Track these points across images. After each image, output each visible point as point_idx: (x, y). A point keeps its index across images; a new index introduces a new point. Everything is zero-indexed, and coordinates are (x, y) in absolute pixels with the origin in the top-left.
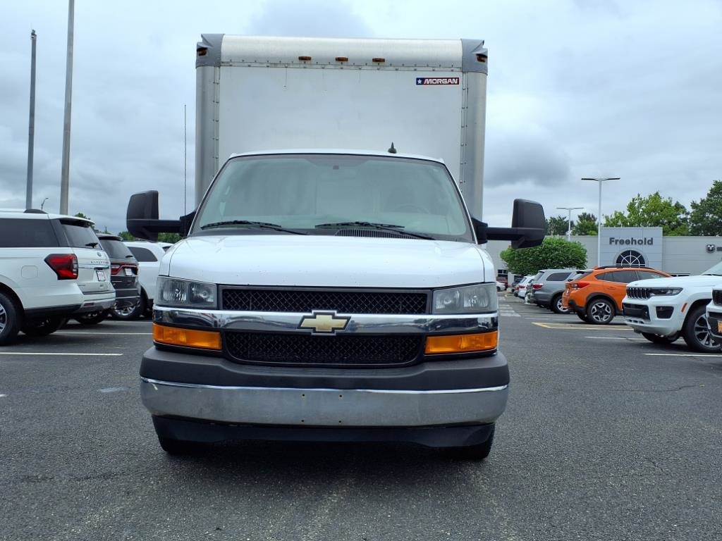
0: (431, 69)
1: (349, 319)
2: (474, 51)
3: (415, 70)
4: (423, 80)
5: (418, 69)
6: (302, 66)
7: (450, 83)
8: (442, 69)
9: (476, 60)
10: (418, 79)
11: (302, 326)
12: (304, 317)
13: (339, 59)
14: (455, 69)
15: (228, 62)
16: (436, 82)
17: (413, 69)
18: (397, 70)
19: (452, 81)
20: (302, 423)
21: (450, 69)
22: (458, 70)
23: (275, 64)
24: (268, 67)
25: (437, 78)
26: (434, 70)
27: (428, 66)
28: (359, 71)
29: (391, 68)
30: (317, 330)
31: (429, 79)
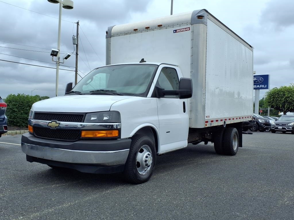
0: (179, 26)
1: (59, 123)
2: (196, 15)
3: (173, 27)
4: (176, 30)
5: (174, 26)
6: (135, 33)
7: (186, 30)
8: (183, 25)
9: (197, 18)
10: (174, 31)
11: (48, 125)
12: (49, 122)
13: (146, 28)
14: (188, 24)
15: (113, 36)
16: (181, 30)
17: (172, 27)
18: (166, 28)
19: (187, 29)
20: (43, 158)
21: (186, 24)
22: (190, 24)
23: (127, 33)
24: (124, 35)
25: (181, 29)
26: (180, 26)
27: (178, 24)
28: (154, 31)
29: (164, 28)
30: (52, 127)
31: (178, 30)
